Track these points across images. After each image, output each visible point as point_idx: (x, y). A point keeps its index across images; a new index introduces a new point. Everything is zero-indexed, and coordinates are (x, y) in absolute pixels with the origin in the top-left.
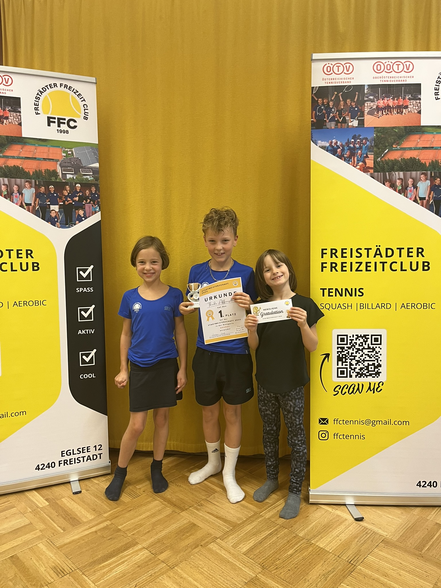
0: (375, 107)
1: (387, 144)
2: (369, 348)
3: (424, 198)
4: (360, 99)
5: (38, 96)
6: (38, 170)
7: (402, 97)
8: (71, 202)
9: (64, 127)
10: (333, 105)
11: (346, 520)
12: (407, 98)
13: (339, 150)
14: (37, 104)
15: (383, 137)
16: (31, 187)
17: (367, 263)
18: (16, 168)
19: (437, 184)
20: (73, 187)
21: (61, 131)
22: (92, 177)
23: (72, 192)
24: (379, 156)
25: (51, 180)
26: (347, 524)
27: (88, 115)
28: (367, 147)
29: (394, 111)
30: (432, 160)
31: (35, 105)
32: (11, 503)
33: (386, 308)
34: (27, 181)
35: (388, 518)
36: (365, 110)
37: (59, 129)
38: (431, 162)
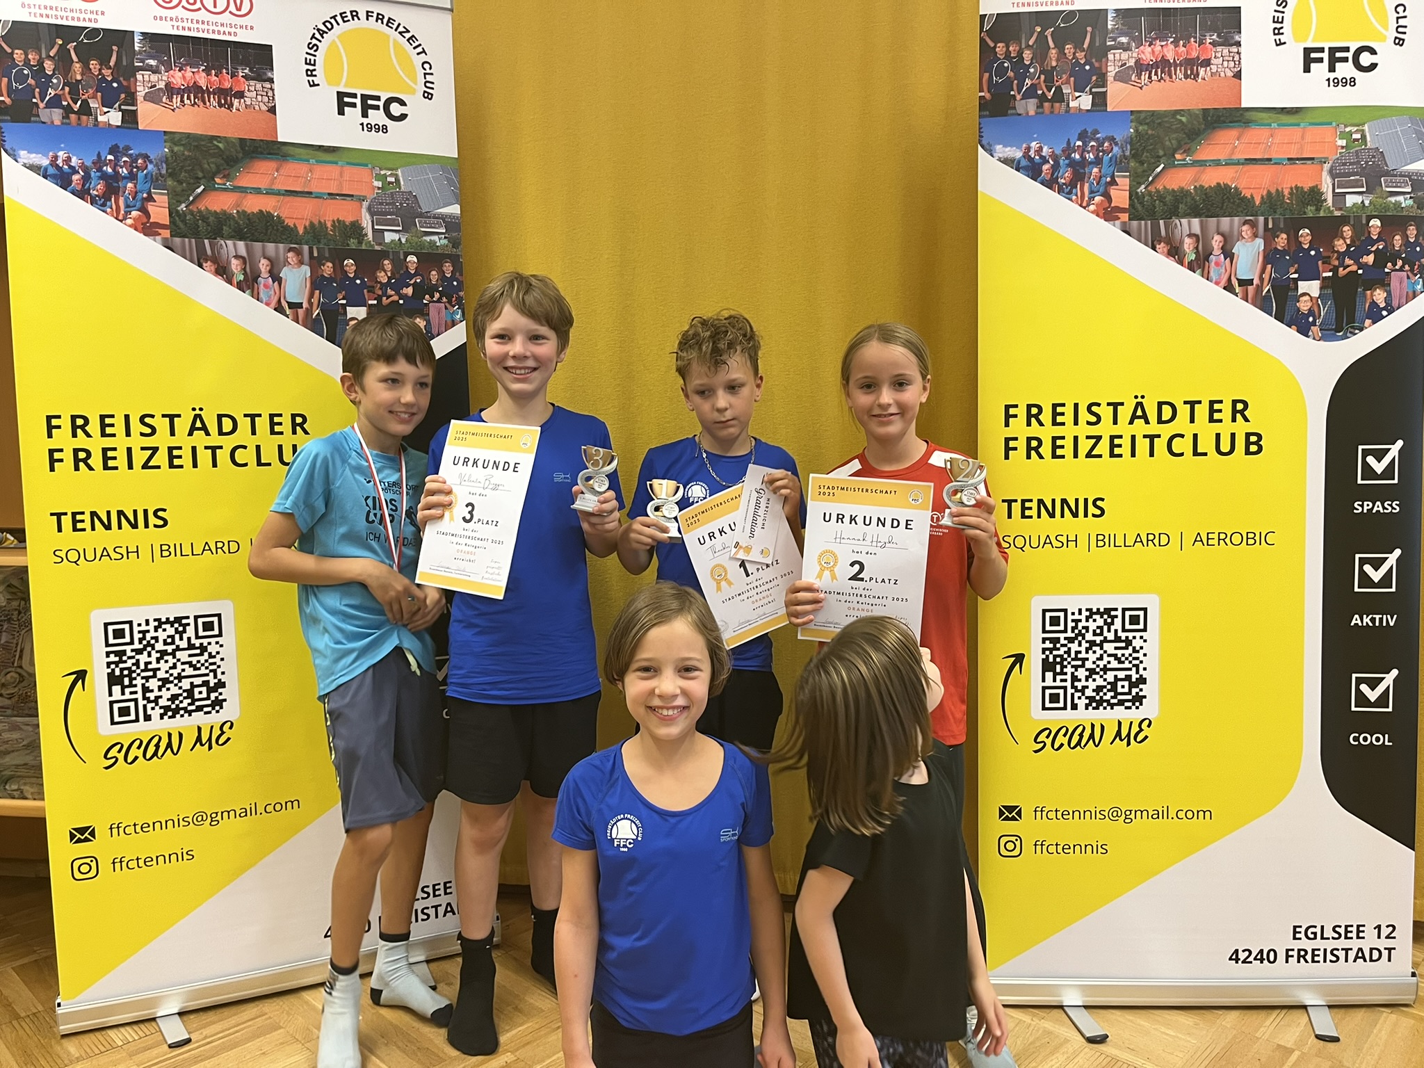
0: (1132, 63)
1: (1161, 153)
2: (1117, 639)
3: (1250, 282)
4: (1097, 44)
5: (314, 41)
6: (316, 223)
7: (1195, 38)
8: (396, 298)
9: (377, 117)
10: (1032, 59)
11: (1066, 1041)
12: (1209, 41)
13: (1045, 167)
14: (312, 62)
15: (1152, 135)
16: (301, 263)
17: (1112, 438)
18: (265, 217)
19: (1279, 248)
20: (399, 263)
21: (369, 126)
22: (445, 238)
23: (397, 276)
24: (1142, 181)
25: (348, 245)
26: (1071, 1050)
27: (433, 89)
28: (1114, 159)
29: (1178, 71)
30: (1269, 192)
31: (306, 63)
32: (270, 1018)
33: (1157, 544)
34: (290, 250)
35: (1165, 1037)
36: (1109, 69)
37: (365, 121)
38: (1267, 195)
